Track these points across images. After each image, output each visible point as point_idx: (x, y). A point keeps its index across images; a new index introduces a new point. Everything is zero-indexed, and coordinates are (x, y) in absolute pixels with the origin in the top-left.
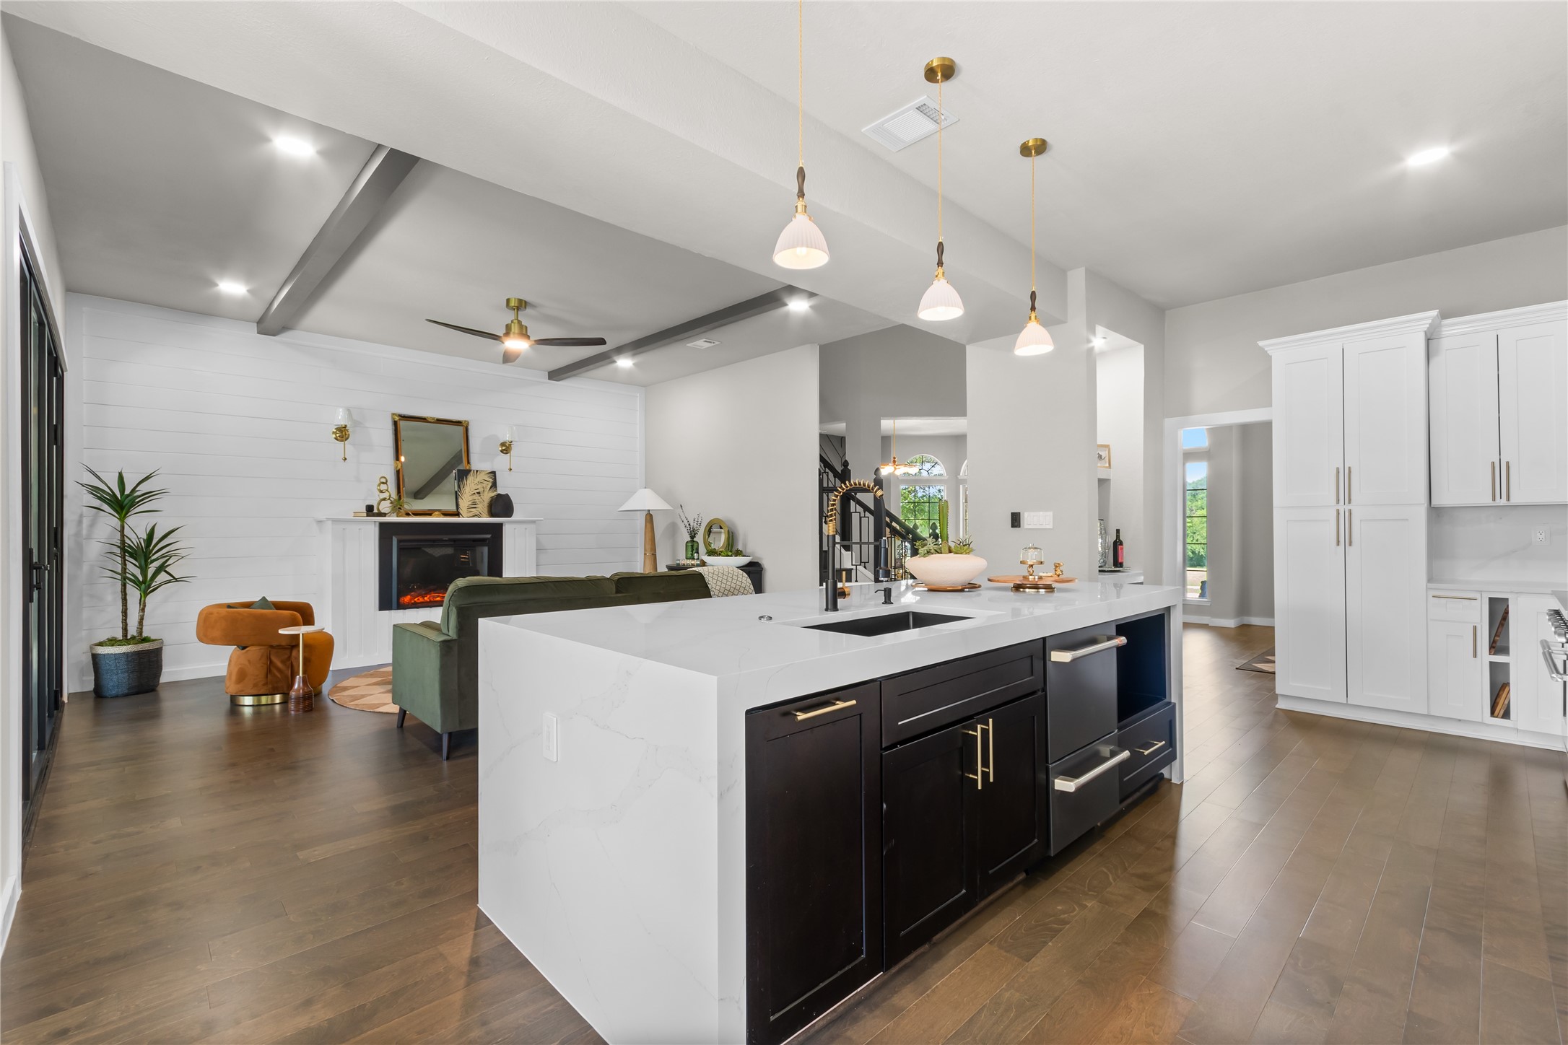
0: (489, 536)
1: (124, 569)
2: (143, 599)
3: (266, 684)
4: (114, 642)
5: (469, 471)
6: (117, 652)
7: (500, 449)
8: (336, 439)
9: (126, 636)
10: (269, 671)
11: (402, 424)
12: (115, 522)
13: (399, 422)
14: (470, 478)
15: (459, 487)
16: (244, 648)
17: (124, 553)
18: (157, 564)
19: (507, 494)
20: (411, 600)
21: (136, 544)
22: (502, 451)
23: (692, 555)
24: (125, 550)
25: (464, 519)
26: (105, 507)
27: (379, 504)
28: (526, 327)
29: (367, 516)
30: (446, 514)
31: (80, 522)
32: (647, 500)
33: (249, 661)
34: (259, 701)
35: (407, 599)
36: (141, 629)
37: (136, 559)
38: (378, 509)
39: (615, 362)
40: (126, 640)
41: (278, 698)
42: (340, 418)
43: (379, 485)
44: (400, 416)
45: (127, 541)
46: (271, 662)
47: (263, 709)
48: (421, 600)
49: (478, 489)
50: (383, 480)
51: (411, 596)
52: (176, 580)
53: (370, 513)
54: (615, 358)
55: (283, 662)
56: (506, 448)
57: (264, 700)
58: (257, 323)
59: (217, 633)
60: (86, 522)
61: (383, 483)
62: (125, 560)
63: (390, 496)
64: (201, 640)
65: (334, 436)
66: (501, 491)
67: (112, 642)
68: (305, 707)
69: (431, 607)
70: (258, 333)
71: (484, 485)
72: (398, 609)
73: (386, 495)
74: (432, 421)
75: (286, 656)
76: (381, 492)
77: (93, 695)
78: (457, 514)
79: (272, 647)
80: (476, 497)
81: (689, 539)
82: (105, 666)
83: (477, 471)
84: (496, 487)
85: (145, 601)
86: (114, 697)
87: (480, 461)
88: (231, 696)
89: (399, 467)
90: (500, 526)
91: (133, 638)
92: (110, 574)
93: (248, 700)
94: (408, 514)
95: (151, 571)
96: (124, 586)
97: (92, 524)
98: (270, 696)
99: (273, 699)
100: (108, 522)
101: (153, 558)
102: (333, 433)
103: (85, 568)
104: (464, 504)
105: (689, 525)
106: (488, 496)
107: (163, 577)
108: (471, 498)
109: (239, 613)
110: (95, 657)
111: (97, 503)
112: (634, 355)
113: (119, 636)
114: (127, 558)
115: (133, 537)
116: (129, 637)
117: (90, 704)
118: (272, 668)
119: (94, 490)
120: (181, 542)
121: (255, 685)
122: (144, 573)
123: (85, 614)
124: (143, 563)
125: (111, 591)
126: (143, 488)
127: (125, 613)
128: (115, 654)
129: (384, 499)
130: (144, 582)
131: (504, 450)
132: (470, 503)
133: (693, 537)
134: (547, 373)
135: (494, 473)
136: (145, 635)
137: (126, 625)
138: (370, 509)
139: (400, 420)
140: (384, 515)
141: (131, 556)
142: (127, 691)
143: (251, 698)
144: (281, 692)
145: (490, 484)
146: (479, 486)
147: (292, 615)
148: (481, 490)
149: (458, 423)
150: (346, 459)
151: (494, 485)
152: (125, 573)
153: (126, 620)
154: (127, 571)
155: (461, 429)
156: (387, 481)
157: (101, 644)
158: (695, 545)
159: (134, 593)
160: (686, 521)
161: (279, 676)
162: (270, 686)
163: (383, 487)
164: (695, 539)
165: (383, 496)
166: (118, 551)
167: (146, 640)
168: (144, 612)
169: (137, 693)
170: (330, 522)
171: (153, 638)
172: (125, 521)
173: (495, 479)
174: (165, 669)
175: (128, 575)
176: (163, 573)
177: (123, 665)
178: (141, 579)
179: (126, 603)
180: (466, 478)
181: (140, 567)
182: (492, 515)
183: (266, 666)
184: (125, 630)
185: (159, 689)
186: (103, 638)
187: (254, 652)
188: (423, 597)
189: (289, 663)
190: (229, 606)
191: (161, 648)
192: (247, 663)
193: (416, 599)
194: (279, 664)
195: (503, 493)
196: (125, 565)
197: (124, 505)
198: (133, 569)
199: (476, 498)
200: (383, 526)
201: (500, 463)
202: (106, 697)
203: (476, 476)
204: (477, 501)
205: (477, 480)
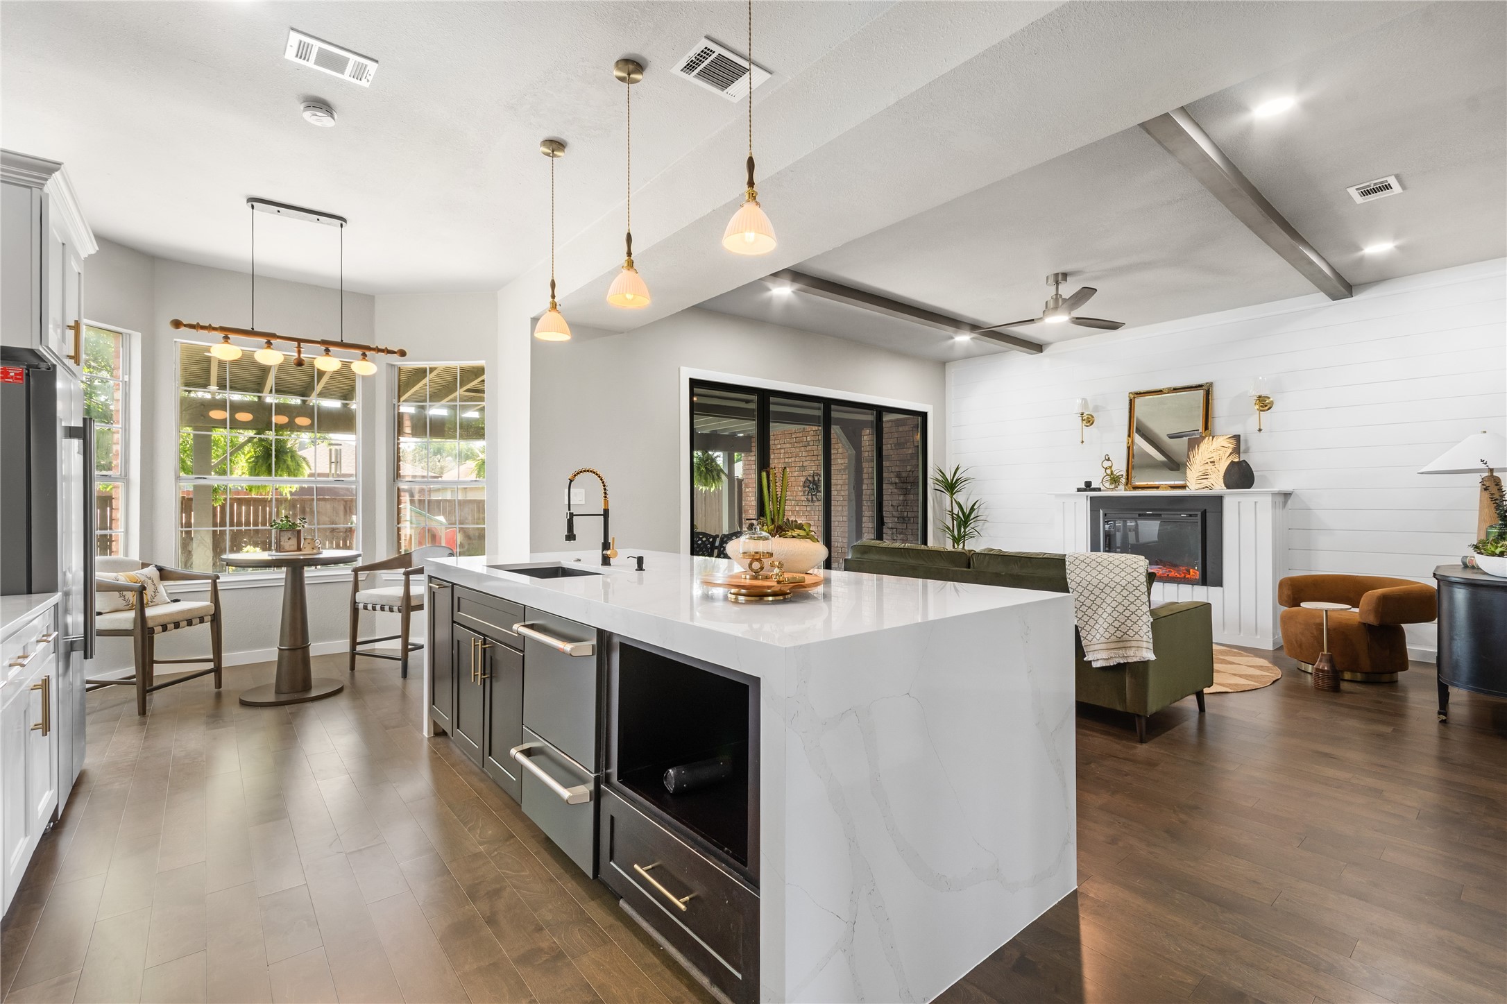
0: (1201, 511)
5: (1203, 438)
8: (1085, 425)
11: (1138, 400)
13: (1136, 397)
14: (1206, 444)
15: (1188, 457)
19: (1244, 461)
25: (1190, 491)
27: (1103, 479)
29: (1082, 492)
30: (1171, 487)
38: (1096, 485)
43: (1103, 462)
44: (1135, 394)
49: (1213, 456)
50: (1107, 457)
53: (1087, 488)
56: (1264, 403)
61: (1106, 461)
63: (1112, 472)
71: (1221, 452)
73: (1109, 471)
74: (1169, 391)
76: (1105, 468)
78: (1184, 487)
80: (1210, 466)
83: (1215, 436)
84: (1238, 454)
89: (1130, 443)
90: (1219, 499)
94: (1134, 488)
104: (1192, 475)
106: (1226, 463)
108: (1202, 469)
129: (1107, 475)
131: (1263, 406)
132: (1200, 474)
135: (1239, 437)
138: (1086, 485)
140: (1099, 490)
145: (1230, 450)
146: (1215, 453)
148: (1217, 457)
150: (1083, 442)
151: (1236, 450)
163: (1107, 464)
165: (1106, 472)
172: (953, 497)
173: (1239, 443)
180: (1198, 446)
182: (1226, 485)
195: (1247, 459)
199: (1209, 468)
200: (1097, 500)
201: (1251, 423)
203: (1211, 443)
204: (1210, 471)
205: (1212, 448)
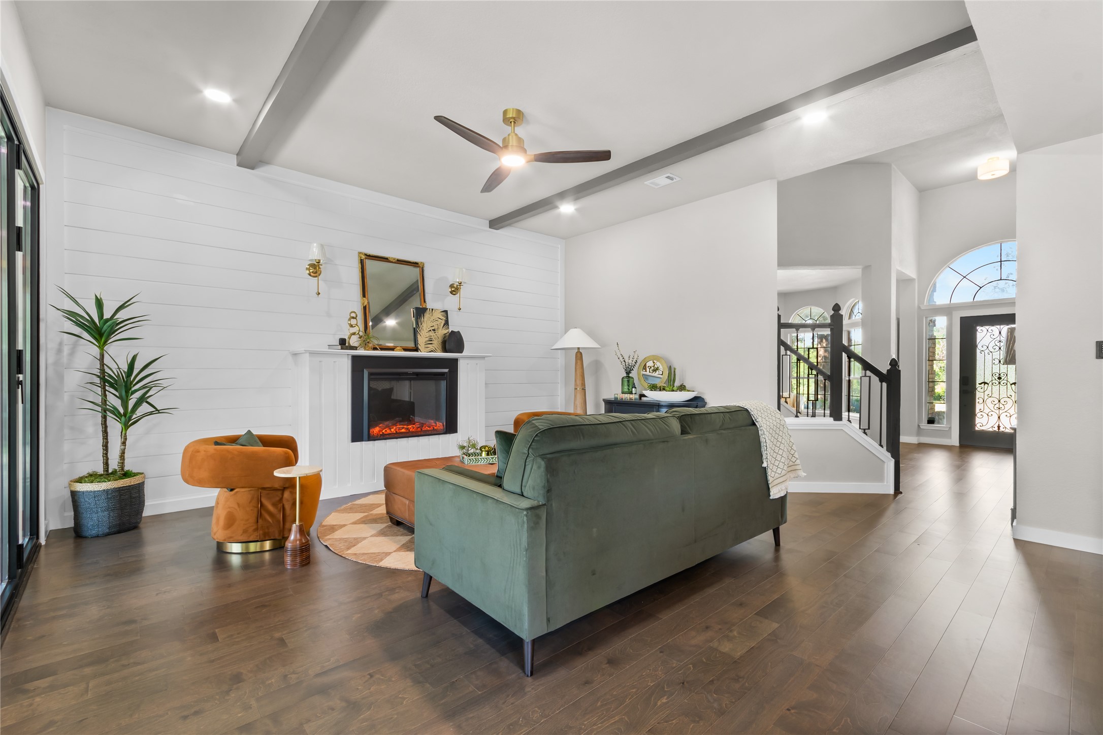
0: (446, 370)
1: (105, 401)
2: (124, 432)
3: (256, 530)
4: (93, 478)
5: (425, 310)
6: (96, 490)
7: (450, 290)
8: (310, 275)
9: (107, 471)
10: (259, 516)
11: (369, 263)
12: (96, 351)
13: (366, 259)
14: (427, 315)
15: (417, 323)
16: (232, 490)
17: (104, 383)
18: (138, 395)
19: (459, 332)
20: (379, 431)
21: (117, 374)
22: (451, 292)
23: (629, 389)
24: (105, 380)
25: (423, 353)
26: (86, 335)
27: (350, 338)
28: (523, 140)
29: (341, 349)
30: (406, 350)
31: (59, 351)
32: (576, 339)
33: (238, 504)
34: (247, 548)
35: (376, 430)
36: (123, 463)
37: (116, 390)
38: (349, 343)
39: (556, 207)
40: (107, 475)
41: (268, 545)
42: (315, 253)
43: (349, 320)
44: (366, 255)
45: (107, 370)
46: (262, 505)
47: (252, 557)
48: (388, 431)
49: (433, 326)
50: (353, 315)
51: (379, 427)
52: (158, 411)
53: (344, 346)
54: (558, 203)
55: (274, 505)
56: (455, 290)
57: (253, 547)
58: (237, 155)
59: (204, 474)
60: (66, 350)
61: (353, 318)
62: (105, 390)
63: (359, 330)
64: (186, 481)
65: (308, 272)
66: (452, 328)
67: (93, 477)
68: (302, 561)
69: (397, 438)
70: (238, 165)
71: (438, 323)
72: (368, 440)
73: (355, 330)
74: (394, 261)
75: (278, 499)
76: (351, 326)
77: (73, 534)
78: (417, 350)
79: (264, 489)
80: (432, 333)
81: (625, 375)
82: (85, 503)
83: (432, 309)
84: (448, 325)
85: (126, 434)
86: (95, 537)
87: (436, 300)
88: (218, 542)
89: (366, 303)
90: (455, 361)
91: (114, 472)
92: (91, 406)
93: (236, 548)
94: (375, 349)
95: (131, 403)
96: (104, 418)
97: (72, 353)
98: (259, 543)
99: (262, 546)
100: (88, 350)
101: (133, 389)
102: (307, 269)
103: (66, 397)
104: (422, 340)
105: (624, 361)
106: (442, 332)
107: (144, 408)
108: (427, 335)
109: (228, 451)
110: (74, 494)
111: (77, 330)
112: (577, 199)
113: (100, 470)
114: (107, 388)
115: (114, 366)
116: (110, 471)
117: (70, 543)
118: (263, 512)
119: (71, 316)
120: (163, 371)
121: (245, 531)
122: (125, 404)
123: (66, 446)
124: (124, 393)
125: (91, 423)
126: (121, 316)
127: (106, 447)
128: (94, 492)
129: (354, 334)
130: (125, 415)
131: (453, 291)
132: (427, 339)
133: (628, 373)
134: (488, 222)
135: (446, 312)
136: (126, 469)
137: (107, 459)
138: (343, 342)
139: (366, 258)
140: (355, 348)
141: (112, 386)
142: (107, 531)
143: (239, 545)
144: (272, 538)
145: (443, 322)
146: (434, 324)
147: (286, 453)
148: (436, 327)
149: (415, 264)
150: (319, 294)
151: (447, 323)
152: (106, 404)
153: (106, 454)
154: (108, 403)
155: (417, 270)
156: (357, 316)
157: (80, 480)
158: (631, 380)
159: (115, 427)
160: (621, 358)
161: (270, 520)
162: (261, 532)
163: (353, 322)
164: (630, 375)
165: (353, 330)
166: (97, 381)
167: (126, 475)
168: (125, 446)
169: (119, 532)
170: (308, 355)
171: (135, 471)
172: (105, 349)
173: (447, 317)
174: (148, 503)
175: (108, 407)
176: (145, 404)
177: (103, 503)
178: (122, 411)
179: (107, 436)
180: (423, 315)
181: (120, 398)
182: (445, 350)
183: (256, 510)
184: (106, 464)
185: (141, 525)
186: (84, 472)
187: (243, 494)
188: (390, 429)
189: (280, 505)
190: (217, 442)
191: (143, 483)
192: (236, 507)
193: (384, 431)
194: (271, 508)
195: (456, 330)
196: (105, 396)
197: (103, 332)
198: (114, 401)
199: (432, 335)
200: (355, 359)
201: (450, 303)
202: (86, 537)
203: (431, 314)
204: (433, 337)
205: (432, 318)
